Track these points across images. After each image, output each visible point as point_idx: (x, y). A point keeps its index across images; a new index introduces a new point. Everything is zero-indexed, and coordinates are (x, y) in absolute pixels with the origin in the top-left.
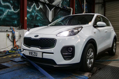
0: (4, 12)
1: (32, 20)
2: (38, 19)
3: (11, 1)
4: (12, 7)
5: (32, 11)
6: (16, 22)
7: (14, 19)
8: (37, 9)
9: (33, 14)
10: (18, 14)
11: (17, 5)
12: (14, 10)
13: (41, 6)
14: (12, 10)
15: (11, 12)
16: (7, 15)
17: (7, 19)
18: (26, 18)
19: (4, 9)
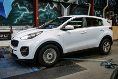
0: (21, 14)
1: (46, 18)
2: (52, 17)
3: (27, 5)
4: (27, 10)
5: (46, 11)
6: (31, 22)
7: (30, 19)
8: (51, 8)
9: (47, 13)
10: (32, 14)
11: (31, 7)
12: (30, 12)
13: (55, 5)
14: (28, 12)
15: (27, 14)
16: (24, 16)
17: (24, 20)
18: (38, 18)
19: (21, 12)
